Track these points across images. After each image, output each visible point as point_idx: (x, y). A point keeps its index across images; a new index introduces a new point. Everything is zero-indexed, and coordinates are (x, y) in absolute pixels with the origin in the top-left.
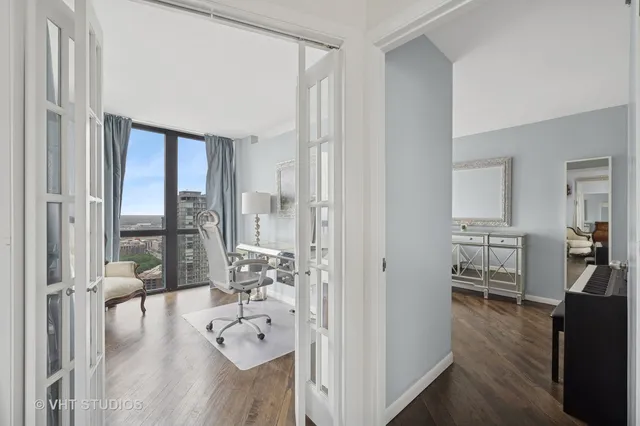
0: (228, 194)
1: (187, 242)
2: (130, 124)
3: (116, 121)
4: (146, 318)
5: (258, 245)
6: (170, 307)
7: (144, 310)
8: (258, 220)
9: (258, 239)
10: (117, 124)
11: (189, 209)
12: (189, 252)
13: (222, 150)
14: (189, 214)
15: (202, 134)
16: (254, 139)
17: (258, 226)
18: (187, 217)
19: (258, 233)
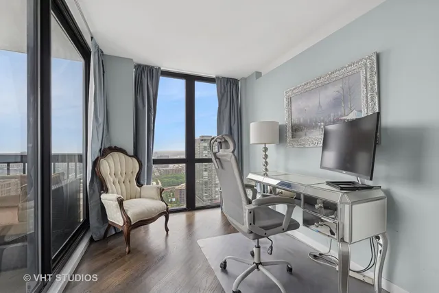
0: (235, 128)
1: (204, 167)
2: (160, 72)
3: (150, 70)
4: (169, 238)
5: (266, 175)
6: (190, 225)
7: (167, 230)
8: (266, 149)
9: (266, 169)
10: (150, 72)
11: (205, 147)
12: (205, 173)
13: (230, 89)
14: (205, 150)
15: (213, 76)
16: (258, 75)
17: (266, 156)
18: (204, 152)
19: (266, 163)
